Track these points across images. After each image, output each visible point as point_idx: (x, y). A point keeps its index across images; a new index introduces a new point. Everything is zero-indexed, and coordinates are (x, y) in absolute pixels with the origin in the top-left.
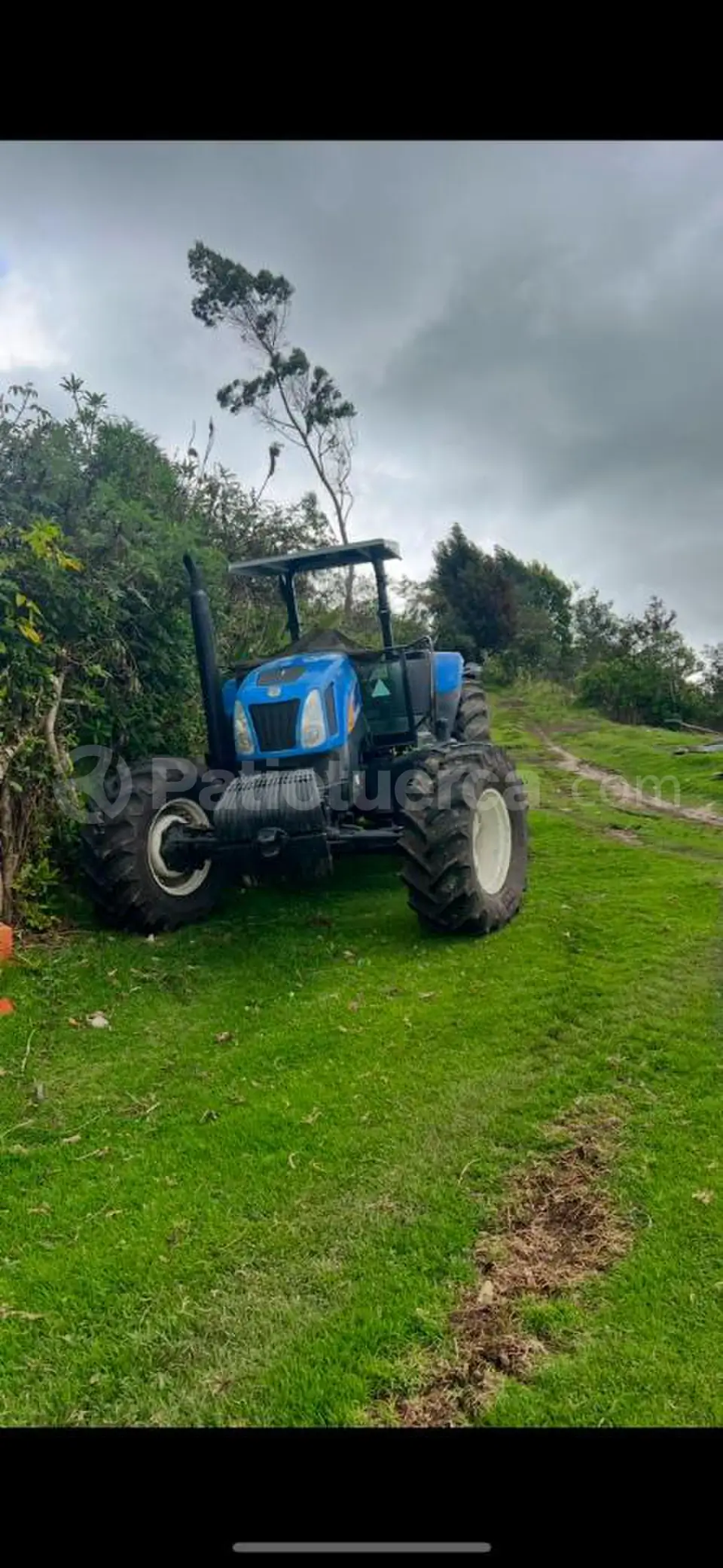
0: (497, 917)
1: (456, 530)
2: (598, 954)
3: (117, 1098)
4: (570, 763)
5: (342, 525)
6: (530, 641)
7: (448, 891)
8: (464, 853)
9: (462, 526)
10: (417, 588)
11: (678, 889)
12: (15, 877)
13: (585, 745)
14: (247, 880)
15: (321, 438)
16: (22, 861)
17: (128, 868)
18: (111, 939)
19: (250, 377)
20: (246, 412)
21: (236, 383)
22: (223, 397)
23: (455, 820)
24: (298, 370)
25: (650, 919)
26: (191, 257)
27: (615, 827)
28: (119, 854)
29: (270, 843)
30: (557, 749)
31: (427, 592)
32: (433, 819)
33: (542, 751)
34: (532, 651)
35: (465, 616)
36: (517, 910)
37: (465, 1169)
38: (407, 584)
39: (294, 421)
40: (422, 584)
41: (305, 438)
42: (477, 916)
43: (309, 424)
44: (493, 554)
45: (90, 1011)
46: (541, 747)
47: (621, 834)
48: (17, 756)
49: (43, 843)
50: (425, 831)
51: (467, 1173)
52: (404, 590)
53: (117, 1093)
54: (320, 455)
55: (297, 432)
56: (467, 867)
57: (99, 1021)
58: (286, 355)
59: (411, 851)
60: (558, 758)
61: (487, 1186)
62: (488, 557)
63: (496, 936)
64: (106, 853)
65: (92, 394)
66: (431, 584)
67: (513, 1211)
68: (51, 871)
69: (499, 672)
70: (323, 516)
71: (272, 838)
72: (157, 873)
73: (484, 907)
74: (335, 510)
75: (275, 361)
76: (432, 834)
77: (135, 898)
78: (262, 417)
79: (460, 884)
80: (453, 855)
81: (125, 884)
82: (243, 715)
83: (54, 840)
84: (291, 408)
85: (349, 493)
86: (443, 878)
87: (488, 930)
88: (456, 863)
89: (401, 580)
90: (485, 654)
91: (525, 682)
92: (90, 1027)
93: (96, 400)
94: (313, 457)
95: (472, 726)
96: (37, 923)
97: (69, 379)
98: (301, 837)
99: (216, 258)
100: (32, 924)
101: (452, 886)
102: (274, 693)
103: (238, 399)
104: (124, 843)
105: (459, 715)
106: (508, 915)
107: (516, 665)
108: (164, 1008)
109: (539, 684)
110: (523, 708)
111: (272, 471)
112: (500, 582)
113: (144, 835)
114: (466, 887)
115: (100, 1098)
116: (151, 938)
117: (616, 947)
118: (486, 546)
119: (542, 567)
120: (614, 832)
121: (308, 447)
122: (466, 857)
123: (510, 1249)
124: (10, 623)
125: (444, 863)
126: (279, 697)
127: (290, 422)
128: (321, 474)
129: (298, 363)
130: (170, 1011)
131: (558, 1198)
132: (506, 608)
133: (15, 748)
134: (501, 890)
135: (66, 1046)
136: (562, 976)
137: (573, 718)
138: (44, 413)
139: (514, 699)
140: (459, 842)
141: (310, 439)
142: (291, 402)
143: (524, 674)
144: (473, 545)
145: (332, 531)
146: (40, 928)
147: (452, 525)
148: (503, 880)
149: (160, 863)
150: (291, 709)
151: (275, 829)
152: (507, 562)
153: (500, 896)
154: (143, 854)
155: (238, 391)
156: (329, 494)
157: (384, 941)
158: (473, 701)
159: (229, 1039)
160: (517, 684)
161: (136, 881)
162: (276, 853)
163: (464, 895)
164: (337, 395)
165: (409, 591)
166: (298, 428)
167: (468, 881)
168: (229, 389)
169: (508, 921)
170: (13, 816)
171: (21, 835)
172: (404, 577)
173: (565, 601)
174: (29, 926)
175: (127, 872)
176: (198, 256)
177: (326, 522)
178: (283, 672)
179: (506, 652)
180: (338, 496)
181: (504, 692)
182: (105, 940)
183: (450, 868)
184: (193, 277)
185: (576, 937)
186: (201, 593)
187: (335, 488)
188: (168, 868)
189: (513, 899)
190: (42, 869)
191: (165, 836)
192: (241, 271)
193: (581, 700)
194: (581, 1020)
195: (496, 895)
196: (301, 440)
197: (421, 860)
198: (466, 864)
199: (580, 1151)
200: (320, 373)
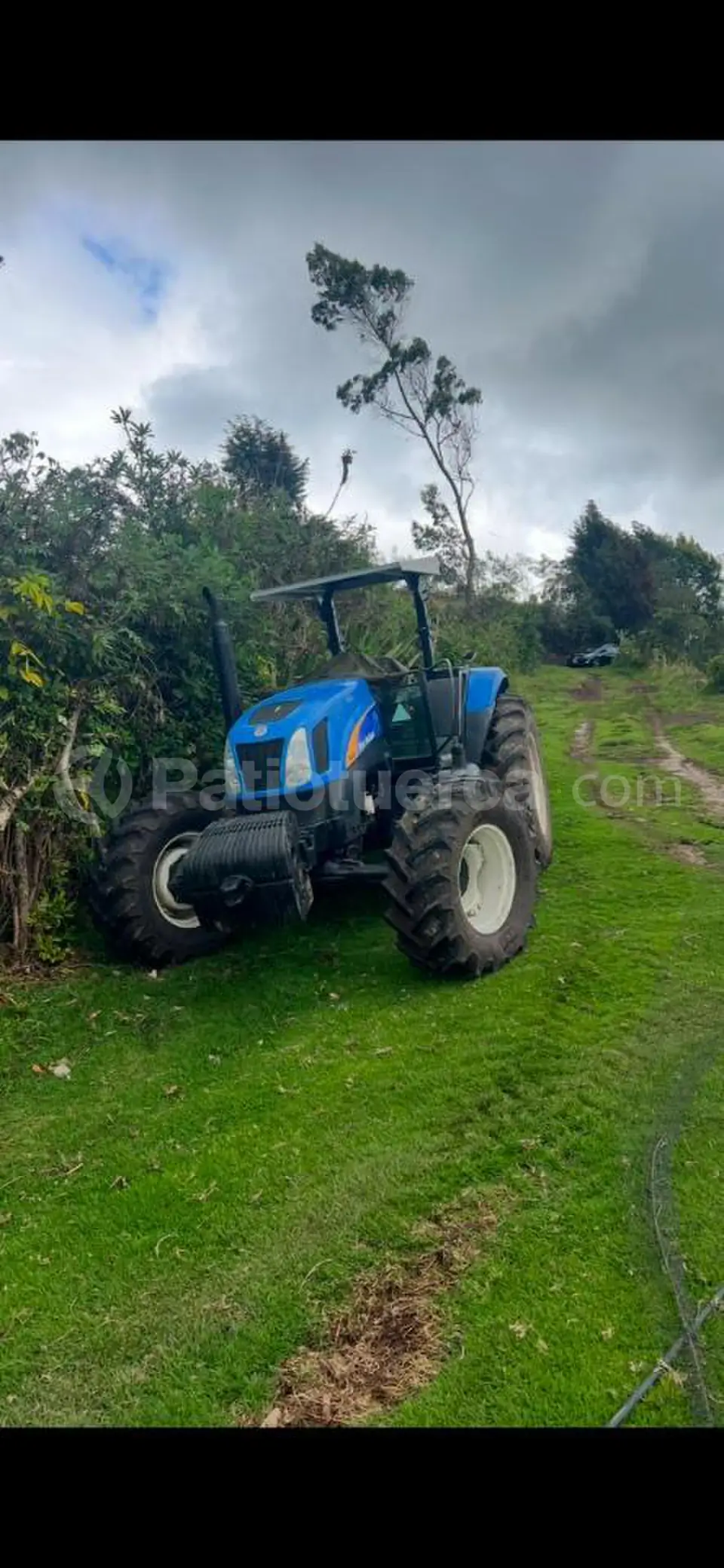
0: (491, 959)
1: (592, 507)
2: (584, 1005)
3: (47, 1156)
4: (673, 762)
5: (462, 514)
6: (666, 622)
7: (430, 934)
8: (445, 896)
9: (597, 503)
10: (556, 567)
11: (702, 926)
12: (31, 911)
13: (698, 739)
14: (219, 925)
15: (439, 426)
16: (39, 896)
17: (130, 905)
18: (117, 973)
19: (370, 372)
20: (365, 409)
21: (356, 379)
22: (342, 393)
23: (436, 862)
24: (418, 359)
25: (657, 963)
26: (309, 258)
27: (685, 842)
28: (120, 892)
29: (234, 891)
30: (665, 745)
31: (566, 572)
32: (413, 860)
33: (647, 748)
34: (671, 632)
35: (602, 596)
36: (521, 949)
37: (313, 1269)
38: (546, 564)
39: (413, 414)
40: (562, 562)
41: (422, 427)
42: (463, 959)
43: (429, 412)
44: (631, 532)
45: (56, 1058)
46: (649, 743)
47: (688, 851)
48: (27, 796)
49: (60, 877)
50: (406, 872)
51: (315, 1273)
52: (543, 571)
53: (49, 1152)
54: (439, 444)
55: (414, 422)
56: (447, 911)
57: (62, 1069)
58: (406, 345)
59: (393, 893)
60: (665, 755)
61: (327, 1291)
62: (625, 533)
63: (488, 980)
64: (109, 890)
65: (138, 425)
66: (569, 563)
67: (345, 1322)
68: (67, 904)
69: (636, 654)
70: (444, 507)
71: (234, 887)
72: (164, 906)
73: (473, 951)
74: (454, 498)
75: (394, 351)
76: (414, 876)
77: (137, 934)
78: (382, 411)
79: (442, 927)
80: (434, 899)
81: (126, 920)
82: (231, 754)
83: (72, 874)
84: (409, 397)
85: (470, 480)
86: (424, 922)
87: (478, 972)
88: (436, 907)
89: (540, 559)
90: (621, 635)
91: (660, 665)
92: (51, 1073)
93: (143, 431)
94: (431, 446)
95: (506, 747)
96: (49, 956)
97: (119, 412)
98: (266, 885)
99: (335, 259)
100: (44, 958)
101: (435, 931)
102: (261, 732)
103: (358, 397)
104: (124, 880)
105: (491, 734)
106: (505, 956)
107: (652, 646)
108: (130, 1055)
109: (674, 666)
110: (650, 695)
111: (344, 479)
112: (638, 559)
113: (148, 870)
114: (448, 931)
115: (30, 1155)
116: (154, 974)
117: (606, 996)
118: (624, 524)
119: (688, 540)
120: (682, 848)
121: (426, 436)
122: (449, 901)
123: (322, 1367)
124: (12, 670)
125: (425, 905)
126: (267, 735)
127: (410, 415)
128: (440, 463)
129: (419, 351)
130: (134, 1057)
131: (395, 1311)
132: (647, 586)
133: (24, 788)
134: (501, 929)
135: (20, 1096)
136: (534, 1032)
137: (699, 706)
138: (51, 460)
139: (646, 683)
140: (440, 885)
141: (428, 429)
142: (408, 391)
143: (660, 657)
144: (609, 522)
145: (452, 521)
146: (53, 961)
147: (587, 503)
148: (503, 920)
149: (169, 897)
150: (277, 747)
151: (241, 877)
152: (647, 538)
153: (497, 936)
154: (147, 891)
155: (358, 388)
156: (449, 484)
157: (375, 982)
158: (510, 720)
159: (176, 1094)
160: (653, 666)
161: (138, 917)
162: (239, 901)
163: (446, 939)
164: (461, 384)
165: (547, 570)
166: (415, 418)
167: (451, 925)
168: (349, 385)
169: (507, 961)
170: (27, 852)
171: (37, 870)
172: (543, 556)
173: (715, 574)
174: (40, 960)
175: (128, 908)
176: (319, 258)
177: (447, 513)
178: (278, 709)
179: (643, 632)
180: (458, 485)
181: (637, 676)
182: (109, 975)
183: (430, 912)
184: (313, 280)
185: (571, 982)
186: (222, 623)
187: (454, 475)
188: (179, 902)
189: (516, 937)
190: (58, 903)
191: (173, 869)
192: (356, 268)
193: (710, 685)
194: (521, 1089)
195: (494, 934)
196: (419, 431)
197: (402, 901)
198: (448, 907)
199: (439, 1255)
200: (443, 363)
